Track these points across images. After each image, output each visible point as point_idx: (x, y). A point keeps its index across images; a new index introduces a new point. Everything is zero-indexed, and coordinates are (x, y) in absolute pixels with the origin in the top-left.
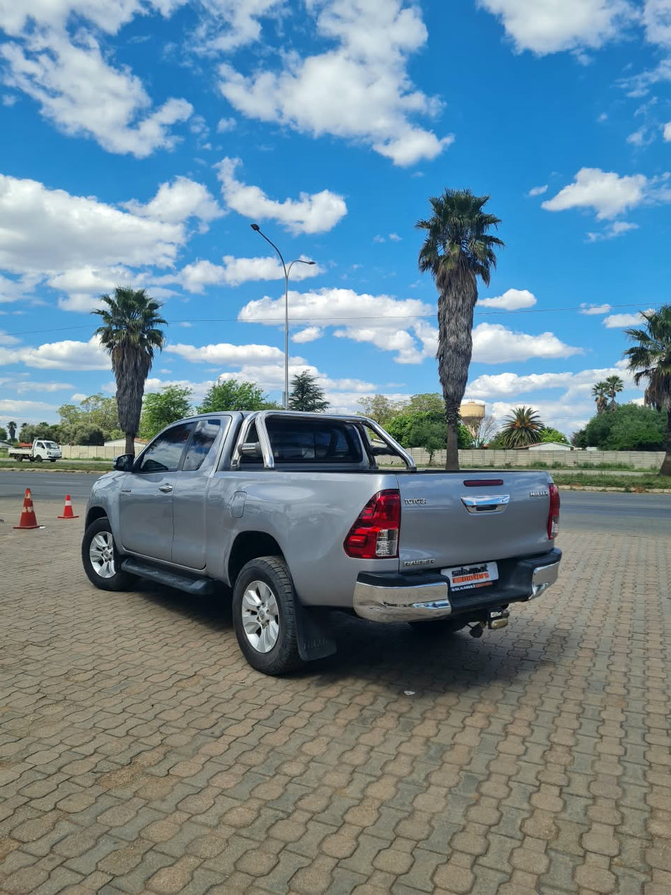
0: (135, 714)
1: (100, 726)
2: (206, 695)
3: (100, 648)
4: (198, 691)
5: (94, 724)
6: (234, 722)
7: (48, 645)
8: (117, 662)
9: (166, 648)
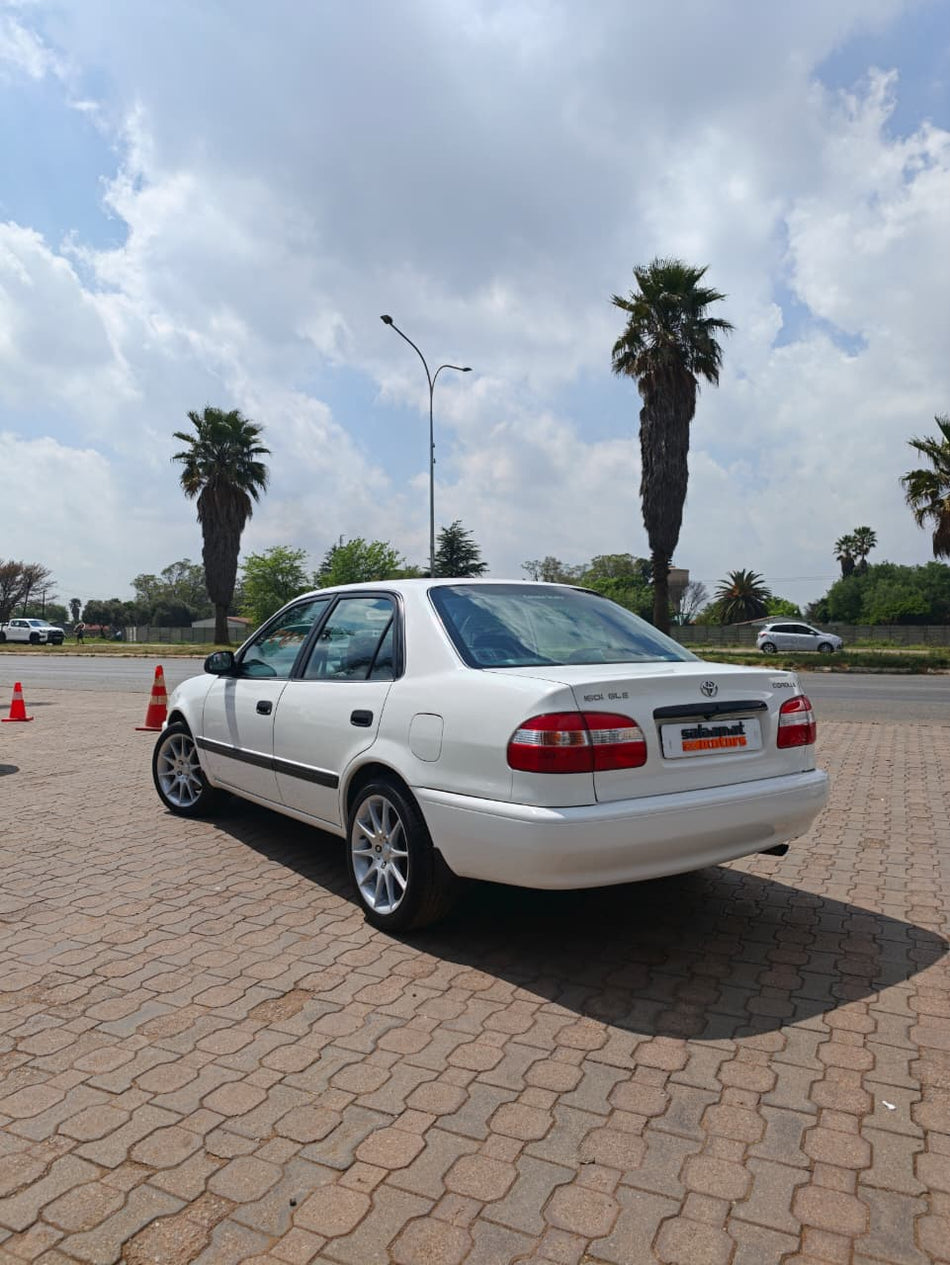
0: (156, 1094)
1: (67, 1132)
2: (315, 1042)
3: (116, 926)
4: (301, 1032)
5: (58, 1126)
6: (381, 1120)
7: (21, 921)
8: (142, 959)
9: (243, 927)
